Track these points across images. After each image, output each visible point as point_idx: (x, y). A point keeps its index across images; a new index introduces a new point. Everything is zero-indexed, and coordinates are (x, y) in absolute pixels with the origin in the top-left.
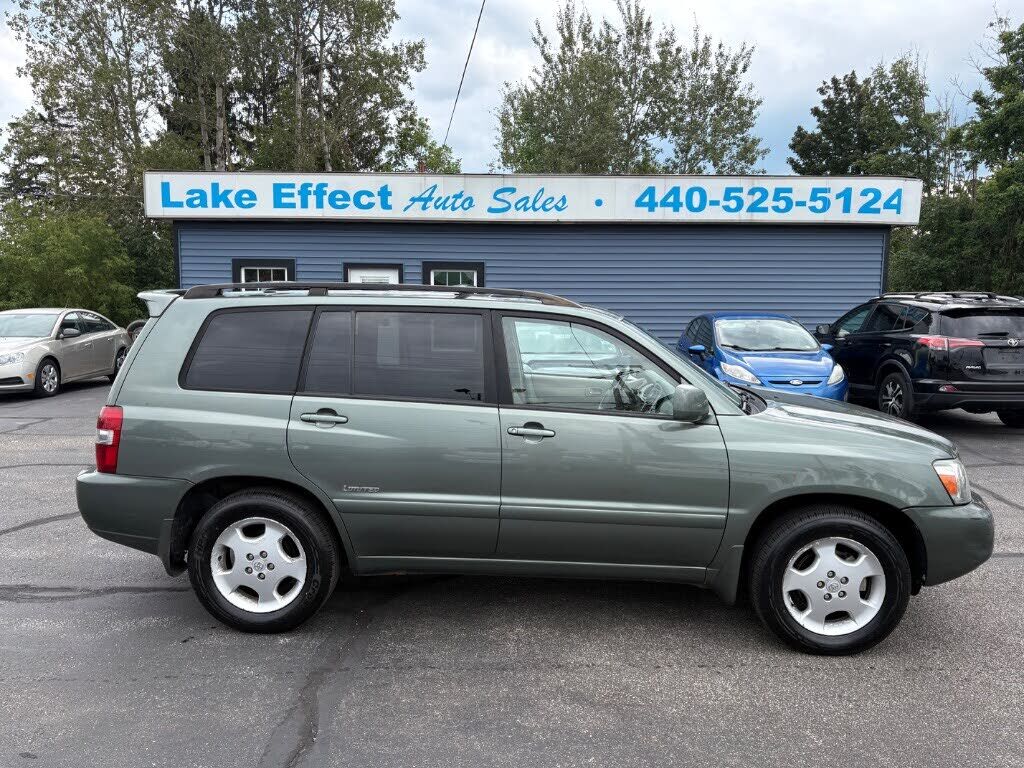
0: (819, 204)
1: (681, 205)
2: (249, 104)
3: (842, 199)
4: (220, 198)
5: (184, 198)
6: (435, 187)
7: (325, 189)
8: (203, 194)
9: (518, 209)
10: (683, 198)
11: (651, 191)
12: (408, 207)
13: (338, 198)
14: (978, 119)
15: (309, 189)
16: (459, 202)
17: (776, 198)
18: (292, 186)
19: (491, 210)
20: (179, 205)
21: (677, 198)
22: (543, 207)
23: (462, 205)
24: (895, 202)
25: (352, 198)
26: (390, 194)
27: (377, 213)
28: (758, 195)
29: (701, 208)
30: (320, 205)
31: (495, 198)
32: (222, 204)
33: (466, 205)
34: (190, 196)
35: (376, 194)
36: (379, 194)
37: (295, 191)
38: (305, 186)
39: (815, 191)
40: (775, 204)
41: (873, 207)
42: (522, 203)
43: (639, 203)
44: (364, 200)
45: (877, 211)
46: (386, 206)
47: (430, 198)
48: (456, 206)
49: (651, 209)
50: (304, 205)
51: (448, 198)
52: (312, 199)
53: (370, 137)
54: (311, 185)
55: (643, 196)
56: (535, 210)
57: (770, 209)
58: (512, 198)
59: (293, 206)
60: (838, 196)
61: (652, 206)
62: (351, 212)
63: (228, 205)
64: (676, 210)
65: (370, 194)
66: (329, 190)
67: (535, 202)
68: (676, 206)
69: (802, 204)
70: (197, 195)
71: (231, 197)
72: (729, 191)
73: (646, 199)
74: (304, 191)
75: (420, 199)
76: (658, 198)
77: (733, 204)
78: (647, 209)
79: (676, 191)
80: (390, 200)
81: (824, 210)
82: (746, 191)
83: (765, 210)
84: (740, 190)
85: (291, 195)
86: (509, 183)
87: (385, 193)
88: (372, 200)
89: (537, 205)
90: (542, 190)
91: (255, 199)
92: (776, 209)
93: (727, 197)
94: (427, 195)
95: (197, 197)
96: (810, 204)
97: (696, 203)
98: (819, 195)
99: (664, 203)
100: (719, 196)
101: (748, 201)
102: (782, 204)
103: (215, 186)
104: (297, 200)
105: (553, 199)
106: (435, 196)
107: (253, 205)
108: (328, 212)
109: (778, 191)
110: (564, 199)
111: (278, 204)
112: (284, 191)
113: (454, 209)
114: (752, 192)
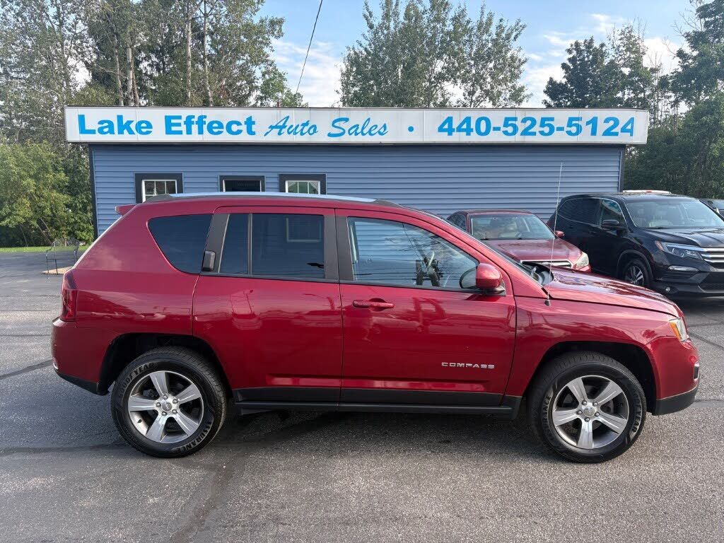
0: (574, 129)
1: (472, 130)
2: (152, 62)
3: (591, 125)
4: (124, 126)
5: (96, 127)
6: (288, 117)
7: (204, 120)
8: (111, 124)
9: (350, 134)
10: (473, 126)
11: (449, 120)
12: (268, 133)
13: (214, 127)
14: (680, 70)
15: (193, 120)
16: (306, 129)
17: (542, 125)
18: (180, 117)
19: (330, 135)
20: (93, 132)
21: (469, 125)
22: (370, 132)
23: (309, 131)
24: (629, 127)
25: (225, 126)
26: (254, 123)
27: (244, 138)
28: (529, 123)
29: (487, 133)
30: (201, 132)
31: (333, 125)
32: (125, 131)
33: (311, 131)
34: (100, 126)
35: (243, 123)
36: (246, 123)
37: (182, 121)
38: (189, 118)
39: (571, 119)
40: (542, 129)
41: (613, 131)
42: (353, 130)
43: (441, 129)
44: (235, 128)
45: (616, 134)
46: (251, 132)
47: (284, 126)
48: (304, 132)
49: (450, 134)
50: (189, 132)
51: (298, 126)
52: (195, 128)
53: (241, 86)
54: (193, 117)
55: (444, 124)
56: (363, 134)
57: (538, 134)
58: (346, 126)
59: (180, 133)
60: (588, 123)
61: (450, 131)
62: (225, 137)
63: (131, 132)
64: (468, 134)
65: (239, 124)
66: (207, 121)
67: (363, 128)
68: (469, 131)
69: (561, 129)
70: (106, 124)
71: (133, 126)
72: (507, 119)
73: (446, 126)
74: (189, 121)
75: (276, 127)
76: (455, 125)
77: (510, 130)
78: (447, 133)
79: (468, 120)
80: (254, 128)
81: (577, 133)
82: (520, 119)
83: (534, 134)
84: (515, 119)
85: (179, 125)
86: (344, 115)
87: (250, 122)
88: (240, 128)
89: (365, 131)
90: (369, 119)
91: (151, 128)
92: (542, 133)
93: (506, 125)
94: (281, 124)
95: (107, 126)
96: (567, 129)
97: (483, 128)
98: (574, 122)
99: (459, 129)
100: (500, 124)
101: (521, 127)
102: (546, 130)
103: (120, 118)
104: (183, 128)
105: (376, 126)
106: (288, 124)
107: (149, 132)
108: (207, 137)
109: (543, 120)
110: (385, 126)
111: (169, 132)
112: (173, 121)
113: (302, 134)
114: (524, 121)
